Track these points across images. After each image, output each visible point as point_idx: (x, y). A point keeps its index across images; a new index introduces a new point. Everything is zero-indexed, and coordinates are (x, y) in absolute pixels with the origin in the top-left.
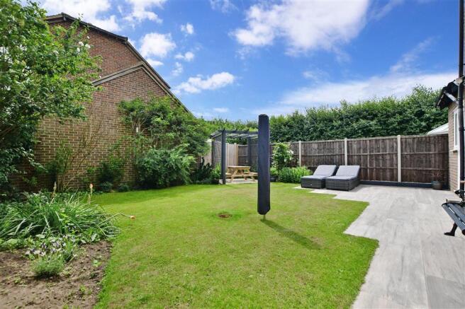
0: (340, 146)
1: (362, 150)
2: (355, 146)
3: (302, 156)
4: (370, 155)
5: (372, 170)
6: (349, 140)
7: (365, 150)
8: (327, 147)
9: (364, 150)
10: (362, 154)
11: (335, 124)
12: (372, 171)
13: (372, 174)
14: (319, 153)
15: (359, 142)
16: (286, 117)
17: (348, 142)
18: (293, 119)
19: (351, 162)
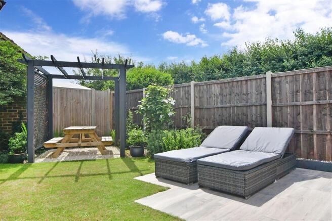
0: (258, 87)
1: (300, 94)
2: (287, 87)
3: (196, 108)
4: (319, 105)
5: (322, 137)
6: (276, 74)
7: (307, 94)
8: (235, 90)
9: (305, 94)
10: (300, 102)
11: (285, 63)
12: (324, 140)
13: (323, 146)
14: (222, 102)
15: (295, 78)
16: (221, 59)
17: (273, 78)
18: (230, 59)
19: (279, 119)
